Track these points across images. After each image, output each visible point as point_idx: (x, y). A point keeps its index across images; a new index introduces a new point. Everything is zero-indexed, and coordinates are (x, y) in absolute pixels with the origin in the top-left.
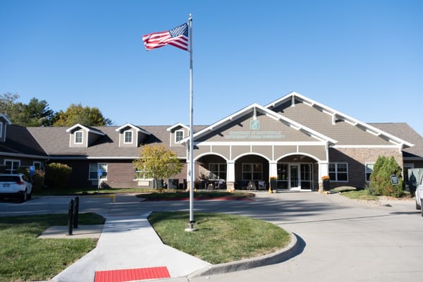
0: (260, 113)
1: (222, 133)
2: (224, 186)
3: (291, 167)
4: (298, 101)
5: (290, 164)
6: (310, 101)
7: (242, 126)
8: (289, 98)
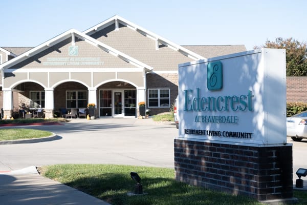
0: (78, 39)
1: (39, 59)
2: (42, 114)
3: (115, 93)
4: (121, 25)
5: (114, 91)
6: (133, 25)
7: (60, 52)
8: (111, 21)
